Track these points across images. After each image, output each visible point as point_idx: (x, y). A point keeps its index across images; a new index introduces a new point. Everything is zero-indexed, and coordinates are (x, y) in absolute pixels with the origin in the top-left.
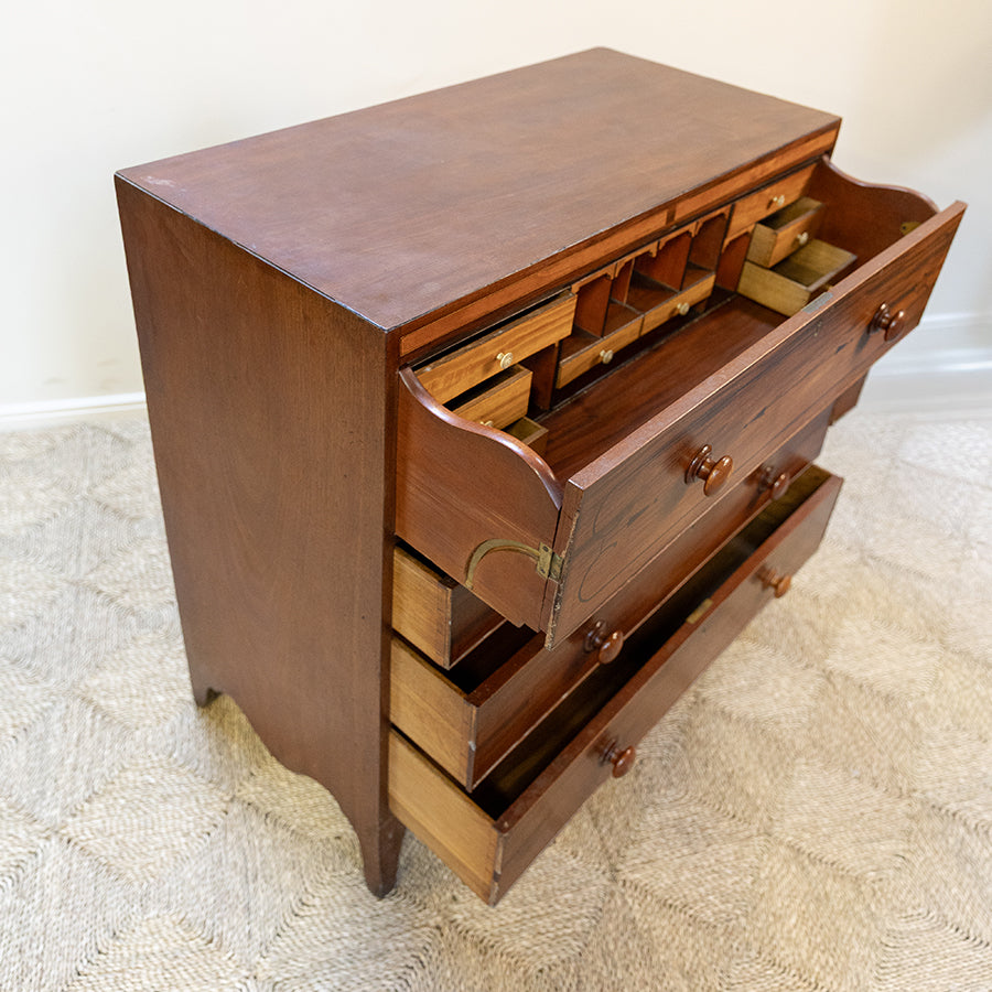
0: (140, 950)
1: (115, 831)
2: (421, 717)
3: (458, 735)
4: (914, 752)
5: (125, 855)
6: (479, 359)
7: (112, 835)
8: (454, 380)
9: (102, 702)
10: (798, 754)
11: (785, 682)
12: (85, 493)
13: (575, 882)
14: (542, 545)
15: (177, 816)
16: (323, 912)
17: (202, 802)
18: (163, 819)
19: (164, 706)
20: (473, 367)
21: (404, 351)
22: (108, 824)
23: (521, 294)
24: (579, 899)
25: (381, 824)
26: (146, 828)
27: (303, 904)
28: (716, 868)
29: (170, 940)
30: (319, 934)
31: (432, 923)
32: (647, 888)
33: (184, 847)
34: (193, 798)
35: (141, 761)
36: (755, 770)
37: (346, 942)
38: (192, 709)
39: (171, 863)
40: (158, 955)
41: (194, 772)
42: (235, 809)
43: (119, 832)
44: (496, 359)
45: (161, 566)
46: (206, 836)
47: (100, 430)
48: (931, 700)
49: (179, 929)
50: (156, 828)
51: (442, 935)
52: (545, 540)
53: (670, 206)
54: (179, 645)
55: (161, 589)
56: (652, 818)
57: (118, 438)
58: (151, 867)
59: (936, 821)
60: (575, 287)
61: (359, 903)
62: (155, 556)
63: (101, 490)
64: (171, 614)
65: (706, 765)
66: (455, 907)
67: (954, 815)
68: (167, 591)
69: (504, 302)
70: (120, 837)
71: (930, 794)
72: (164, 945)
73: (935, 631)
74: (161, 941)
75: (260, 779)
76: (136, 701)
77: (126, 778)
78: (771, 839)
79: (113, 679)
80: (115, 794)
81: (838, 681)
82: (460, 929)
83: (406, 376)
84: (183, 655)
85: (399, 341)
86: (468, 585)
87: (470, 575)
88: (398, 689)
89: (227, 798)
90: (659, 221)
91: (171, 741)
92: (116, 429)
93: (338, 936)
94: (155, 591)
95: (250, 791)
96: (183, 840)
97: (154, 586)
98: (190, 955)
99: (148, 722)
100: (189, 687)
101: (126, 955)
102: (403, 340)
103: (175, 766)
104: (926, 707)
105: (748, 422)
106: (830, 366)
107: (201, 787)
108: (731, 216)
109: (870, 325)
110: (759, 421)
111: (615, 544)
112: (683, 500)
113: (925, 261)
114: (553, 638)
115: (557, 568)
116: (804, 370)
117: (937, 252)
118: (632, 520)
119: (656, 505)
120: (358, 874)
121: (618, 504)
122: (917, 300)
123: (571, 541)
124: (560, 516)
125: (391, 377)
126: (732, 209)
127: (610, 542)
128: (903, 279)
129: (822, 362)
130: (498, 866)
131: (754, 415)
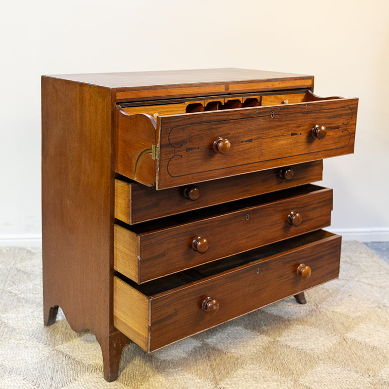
2: (123, 258)
3: (134, 256)
4: (382, 365)
10: (320, 360)
11: (321, 339)
12: (12, 266)
14: (153, 146)
15: (29, 352)
17: (41, 349)
18: (24, 352)
19: (31, 324)
21: (118, 98)
25: (110, 332)
26: (16, 354)
27: (76, 380)
29: (19, 383)
34: (37, 348)
35: (18, 337)
36: (296, 363)
38: (43, 325)
39: (24, 364)
40: (13, 386)
41: (39, 341)
42: (54, 352)
43: (5, 354)
45: (39, 287)
46: (40, 358)
47: (22, 249)
49: (22, 381)
50: (20, 355)
52: (153, 143)
53: (227, 84)
56: (240, 372)
57: (28, 251)
60: (187, 103)
62: (37, 284)
63: (19, 266)
65: (272, 360)
66: (141, 387)
68: (40, 294)
74: (15, 383)
75: (67, 344)
76: (19, 322)
77: (11, 341)
81: (349, 341)
83: (118, 106)
86: (135, 179)
87: (136, 174)
89: (51, 349)
90: (222, 89)
91: (31, 333)
92: (29, 249)
94: (35, 294)
95: (61, 348)
96: (30, 359)
97: (35, 292)
99: (24, 327)
100: (43, 320)
102: (117, 94)
103: (31, 339)
105: (243, 140)
106: (290, 140)
107: (41, 345)
108: (261, 100)
109: (311, 132)
110: (250, 144)
111: (181, 156)
112: (214, 159)
113: (340, 116)
114: (159, 184)
115: (157, 153)
116: (272, 133)
117: (347, 115)
118: (188, 149)
119: (199, 150)
120: (101, 374)
121: (179, 136)
122: (344, 136)
123: (159, 139)
124: (156, 132)
125: (113, 105)
126: (261, 98)
127: (179, 153)
128: (325, 118)
129: (283, 135)
130: (150, 322)
131: (246, 139)
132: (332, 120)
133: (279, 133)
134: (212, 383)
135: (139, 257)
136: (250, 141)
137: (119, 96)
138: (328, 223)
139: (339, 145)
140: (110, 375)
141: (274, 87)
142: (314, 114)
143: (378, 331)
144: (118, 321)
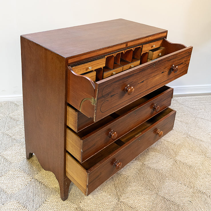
0: (8, 208)
1: (6, 183)
2: (72, 147)
3: (79, 149)
4: (196, 178)
5: (7, 188)
6: (85, 67)
7: (5, 184)
8: (79, 71)
9: (6, 157)
10: (167, 177)
11: (165, 162)
12: (7, 115)
13: (109, 201)
14: (92, 97)
15: (20, 181)
16: (50, 203)
17: (26, 178)
18: (17, 181)
19: (19, 159)
20: (84, 69)
21: (69, 62)
22: (4, 182)
23: (93, 55)
24: (110, 204)
25: (64, 179)
26: (13, 183)
27: (46, 201)
28: (144, 200)
29: (15, 206)
30: (49, 207)
31: (75, 207)
32: (127, 203)
33: (21, 187)
34: (24, 177)
35: (13, 170)
36: (156, 180)
37: (55, 209)
38: (26, 160)
39: (17, 191)
40: (13, 209)
41: (25, 172)
42: (33, 180)
44: (88, 68)
46: (26, 185)
48: (201, 167)
49: (17, 204)
50: (15, 183)
51: (77, 210)
52: (93, 96)
53: (126, 43)
54: (24, 146)
55: (21, 135)
56: (129, 189)
58: (13, 191)
59: (200, 194)
60: (106, 57)
61: (58, 202)
62: (21, 128)
63: (11, 115)
64: (23, 140)
65: (144, 178)
66: (81, 204)
67: (204, 193)
69: (90, 56)
70: (7, 184)
71: (198, 188)
72: (14, 207)
73: (204, 153)
74: (13, 206)
75: (39, 174)
76: (13, 157)
77: (10, 173)
78: (158, 195)
79: (9, 152)
80: (7, 176)
81: (178, 162)
82: (81, 209)
83: (69, 67)
84: (25, 149)
85: (68, 60)
86: (80, 110)
87: (81, 108)
88: (68, 140)
89: (31, 178)
90: (124, 46)
91: (20, 166)
92: (16, 103)
93: (53, 208)
95: (36, 177)
96: (21, 186)
97: (20, 134)
98: (19, 210)
99: (16, 162)
101: (5, 208)
102: (69, 60)
103: (21, 171)
104: (200, 169)
105: (139, 82)
106: (161, 76)
107: (26, 175)
108: (142, 48)
109: (170, 69)
110: (142, 83)
111: (108, 101)
112: (124, 96)
113: (184, 58)
114: (95, 119)
115: (95, 102)
116: (153, 75)
117: (187, 56)
118: (112, 96)
119: (117, 95)
120: (59, 196)
121: (107, 91)
122: (184, 67)
123: (97, 95)
124: (95, 90)
125: (66, 67)
126: (142, 46)
127: (107, 100)
128: (177, 60)
129: (158, 74)
130: (88, 183)
131: (141, 81)
132: (180, 60)
133: (156, 74)
134: (116, 198)
135: (82, 150)
136: (143, 82)
137: (70, 61)
138: (170, 105)
139: (181, 72)
140: (64, 198)
141: (149, 40)
142: (173, 60)
143: (190, 154)
144: (68, 174)
